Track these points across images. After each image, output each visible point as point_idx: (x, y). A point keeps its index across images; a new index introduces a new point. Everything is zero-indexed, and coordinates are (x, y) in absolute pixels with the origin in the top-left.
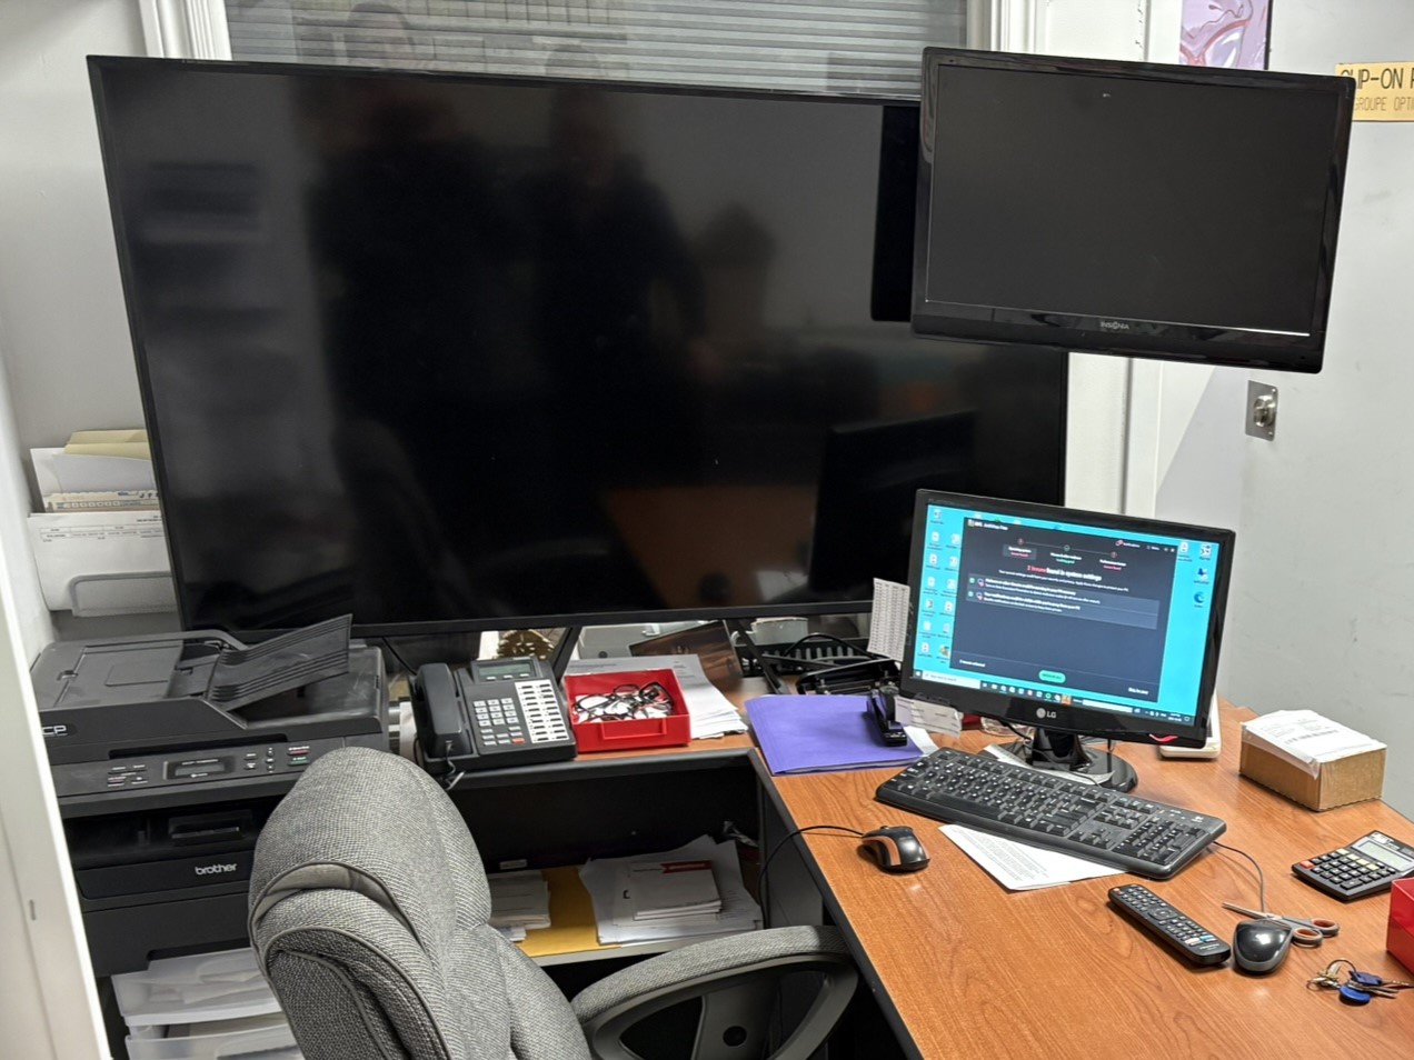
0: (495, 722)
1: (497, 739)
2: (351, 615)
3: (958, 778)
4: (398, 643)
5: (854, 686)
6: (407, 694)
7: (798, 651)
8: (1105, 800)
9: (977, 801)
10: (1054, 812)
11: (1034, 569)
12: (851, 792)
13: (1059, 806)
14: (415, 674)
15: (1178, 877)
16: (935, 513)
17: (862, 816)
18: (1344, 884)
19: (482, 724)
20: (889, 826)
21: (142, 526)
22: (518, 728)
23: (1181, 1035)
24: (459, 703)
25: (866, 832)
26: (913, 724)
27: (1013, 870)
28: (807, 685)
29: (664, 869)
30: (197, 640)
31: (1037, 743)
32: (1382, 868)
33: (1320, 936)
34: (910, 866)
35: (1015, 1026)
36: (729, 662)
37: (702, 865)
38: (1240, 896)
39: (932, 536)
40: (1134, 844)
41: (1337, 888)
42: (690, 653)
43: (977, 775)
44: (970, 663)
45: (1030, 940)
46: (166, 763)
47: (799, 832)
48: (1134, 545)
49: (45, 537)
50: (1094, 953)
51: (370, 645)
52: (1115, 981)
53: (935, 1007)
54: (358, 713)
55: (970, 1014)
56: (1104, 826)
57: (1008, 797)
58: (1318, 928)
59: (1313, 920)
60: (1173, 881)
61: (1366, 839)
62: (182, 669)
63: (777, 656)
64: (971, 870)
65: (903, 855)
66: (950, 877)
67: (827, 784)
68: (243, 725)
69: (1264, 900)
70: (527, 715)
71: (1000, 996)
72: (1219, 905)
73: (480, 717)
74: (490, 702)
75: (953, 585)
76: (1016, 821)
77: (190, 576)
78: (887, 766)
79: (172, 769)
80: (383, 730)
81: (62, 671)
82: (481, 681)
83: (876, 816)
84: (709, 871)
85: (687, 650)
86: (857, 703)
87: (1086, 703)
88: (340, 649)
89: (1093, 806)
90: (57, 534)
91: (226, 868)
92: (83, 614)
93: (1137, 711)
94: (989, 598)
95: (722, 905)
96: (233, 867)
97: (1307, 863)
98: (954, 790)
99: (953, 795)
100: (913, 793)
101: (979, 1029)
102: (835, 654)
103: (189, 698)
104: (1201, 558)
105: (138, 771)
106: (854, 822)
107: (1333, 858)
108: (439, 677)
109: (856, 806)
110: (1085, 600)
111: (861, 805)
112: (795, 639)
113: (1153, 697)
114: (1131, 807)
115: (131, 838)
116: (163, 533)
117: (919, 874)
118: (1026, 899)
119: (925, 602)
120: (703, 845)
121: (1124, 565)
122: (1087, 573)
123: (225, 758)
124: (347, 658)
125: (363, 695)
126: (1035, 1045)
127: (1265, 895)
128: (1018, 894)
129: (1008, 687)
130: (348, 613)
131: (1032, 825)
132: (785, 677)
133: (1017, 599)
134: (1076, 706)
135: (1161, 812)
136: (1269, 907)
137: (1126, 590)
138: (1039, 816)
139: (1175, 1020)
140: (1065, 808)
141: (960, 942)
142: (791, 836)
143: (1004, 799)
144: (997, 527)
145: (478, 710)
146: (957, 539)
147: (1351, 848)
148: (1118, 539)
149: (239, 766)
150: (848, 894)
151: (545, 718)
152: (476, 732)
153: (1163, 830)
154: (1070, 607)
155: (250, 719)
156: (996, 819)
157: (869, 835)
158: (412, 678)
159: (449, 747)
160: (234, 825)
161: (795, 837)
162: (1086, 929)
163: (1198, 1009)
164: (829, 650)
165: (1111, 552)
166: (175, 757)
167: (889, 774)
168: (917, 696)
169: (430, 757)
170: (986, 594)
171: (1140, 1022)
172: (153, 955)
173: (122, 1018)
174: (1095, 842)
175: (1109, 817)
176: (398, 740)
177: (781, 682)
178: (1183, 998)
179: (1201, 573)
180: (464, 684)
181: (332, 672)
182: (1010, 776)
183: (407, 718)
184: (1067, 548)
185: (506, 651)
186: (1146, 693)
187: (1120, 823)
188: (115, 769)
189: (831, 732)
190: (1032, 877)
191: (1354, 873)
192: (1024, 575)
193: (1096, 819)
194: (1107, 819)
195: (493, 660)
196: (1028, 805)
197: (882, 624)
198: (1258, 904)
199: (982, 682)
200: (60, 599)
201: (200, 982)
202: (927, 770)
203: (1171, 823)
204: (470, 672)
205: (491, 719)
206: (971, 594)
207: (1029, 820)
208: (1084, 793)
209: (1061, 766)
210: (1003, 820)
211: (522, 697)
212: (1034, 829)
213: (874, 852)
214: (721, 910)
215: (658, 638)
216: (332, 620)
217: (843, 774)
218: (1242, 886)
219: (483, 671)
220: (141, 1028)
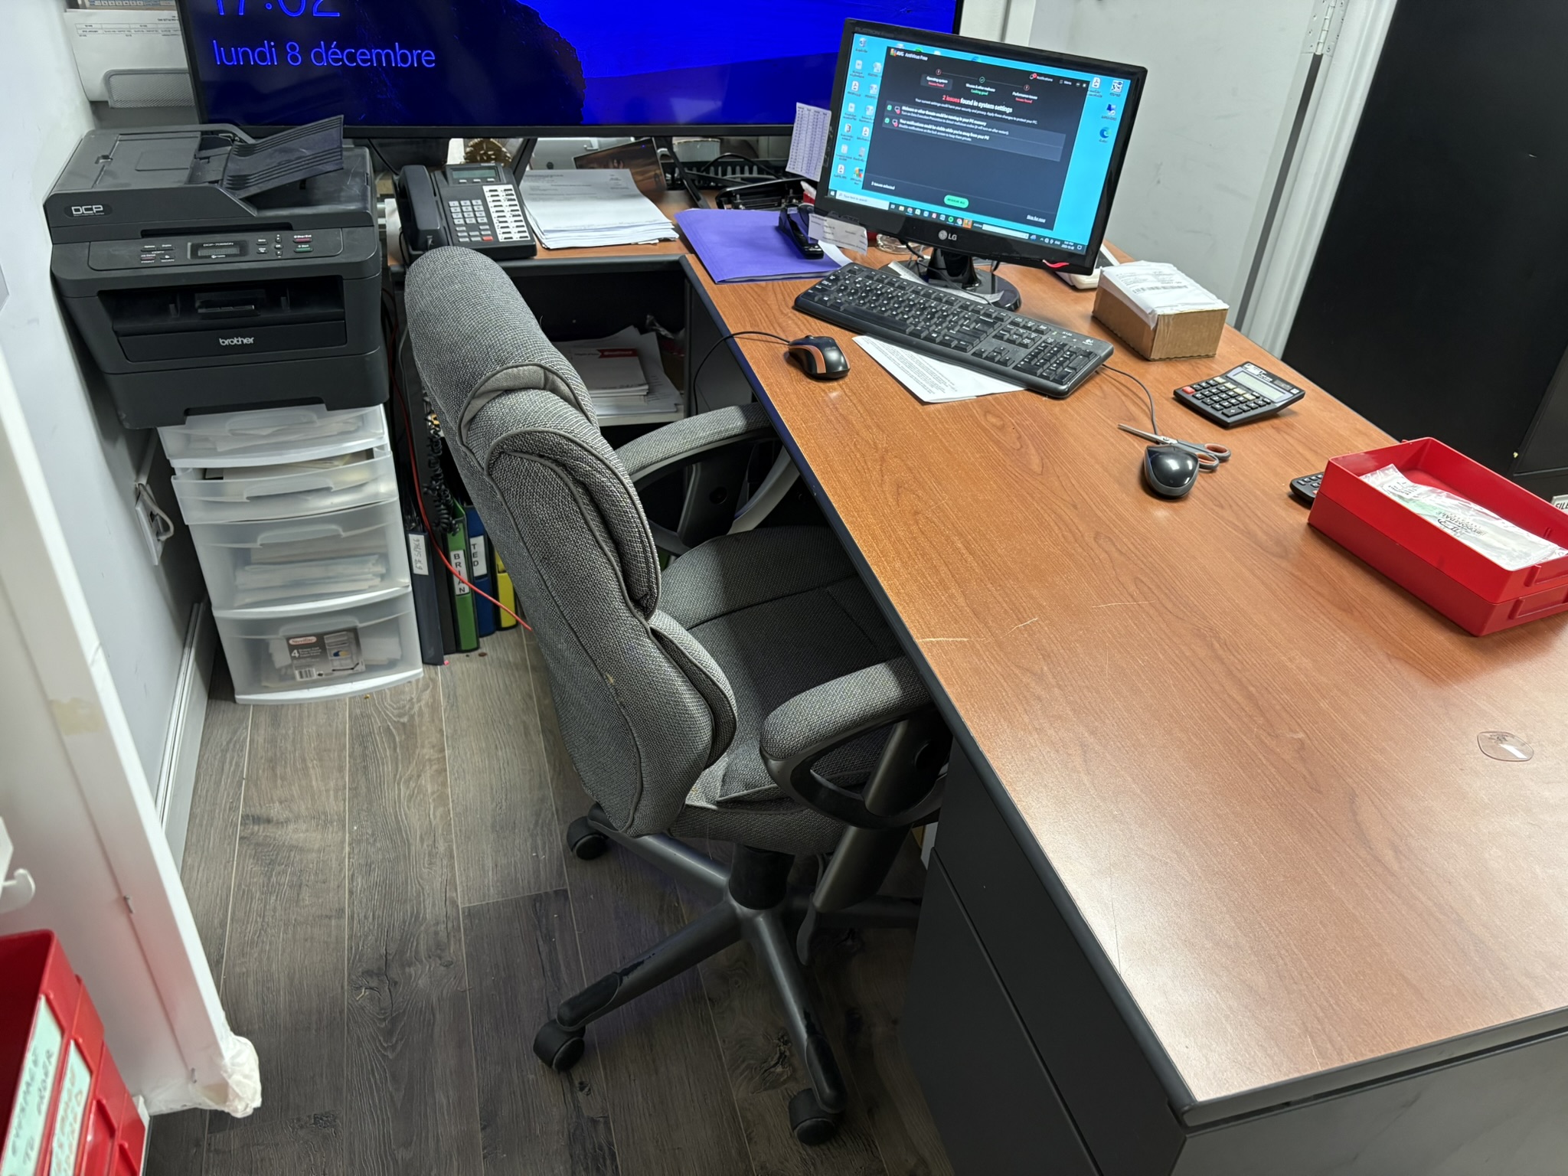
0: (468, 221)
1: (469, 236)
2: (342, 116)
3: (867, 292)
4: (381, 145)
5: (764, 202)
6: (391, 191)
7: (712, 168)
8: (1002, 320)
9: (886, 315)
10: (957, 329)
11: (948, 99)
12: (771, 300)
13: (960, 323)
14: (397, 174)
15: (1072, 396)
16: (860, 40)
17: (784, 324)
18: (1225, 411)
19: (456, 221)
20: (813, 335)
21: (162, 26)
22: (488, 227)
23: (1103, 556)
24: (437, 202)
25: (791, 339)
26: (825, 239)
27: (924, 383)
28: (725, 199)
29: (600, 354)
30: (212, 132)
31: (933, 262)
32: (1258, 398)
33: (1216, 462)
34: (833, 375)
35: (948, 538)
36: (656, 176)
37: (630, 352)
38: (1132, 418)
39: (856, 64)
40: (1033, 363)
41: (1218, 414)
42: (624, 167)
43: (883, 291)
44: (881, 185)
45: (949, 452)
46: (189, 244)
47: (732, 336)
48: (1046, 79)
49: (80, 32)
50: (1009, 468)
51: (357, 145)
52: (1033, 498)
53: (874, 515)
54: (352, 207)
55: (905, 524)
56: (1003, 345)
57: (913, 312)
58: (1213, 454)
59: (1206, 445)
60: (1068, 400)
61: (1240, 369)
62: (201, 159)
63: (695, 172)
64: (886, 381)
65: (829, 364)
66: (868, 386)
67: (751, 291)
68: (254, 213)
69: (1156, 423)
70: (494, 215)
71: (930, 507)
72: (1116, 426)
73: (454, 216)
74: (462, 203)
75: (871, 111)
76: (923, 335)
77: (206, 75)
78: (804, 279)
79: (195, 249)
80: (375, 224)
81: (100, 156)
82: (454, 183)
83: (796, 324)
84: (637, 358)
85: (622, 164)
86: (771, 218)
87: (985, 228)
88: (335, 146)
89: (991, 325)
90: (89, 30)
91: (245, 341)
92: (118, 105)
93: (1033, 237)
94: (904, 124)
95: (649, 389)
96: (251, 340)
97: (1189, 389)
98: (864, 304)
99: (864, 308)
100: (828, 304)
101: (915, 538)
102: (742, 172)
103: (207, 184)
104: (1112, 94)
105: (165, 250)
106: (778, 329)
107: (1212, 386)
108: (418, 175)
109: (777, 314)
110: (995, 130)
111: (782, 313)
112: (712, 158)
113: (1049, 225)
114: (1025, 327)
115: (163, 310)
116: (180, 33)
117: (841, 382)
118: (939, 411)
119: (844, 126)
120: (630, 335)
121: (1036, 98)
122: (999, 105)
123: (239, 242)
124: (341, 155)
125: (356, 190)
126: (970, 558)
127: (1155, 419)
128: (931, 406)
129: (914, 209)
130: (340, 114)
131: (938, 340)
132: (702, 191)
133: (930, 127)
134: (976, 230)
135: (1055, 333)
136: (1160, 430)
137: (1035, 122)
138: (943, 333)
139: (1095, 539)
140: (966, 326)
141: (887, 451)
142: (725, 339)
143: (910, 315)
144: (918, 57)
145: (453, 210)
146: (879, 67)
147: (1225, 376)
148: (1033, 73)
149: (251, 248)
150: (782, 398)
151: (510, 219)
152: (452, 231)
153: (1058, 351)
154: (980, 137)
155: (259, 208)
156: (904, 332)
157: (796, 343)
158: (396, 178)
159: (430, 242)
160: (251, 304)
161: (729, 340)
162: (997, 443)
163: (1114, 529)
164: (738, 169)
165: (1024, 85)
166: (199, 239)
167: (805, 286)
168: (829, 214)
169: (414, 249)
170: (901, 121)
171: (1063, 540)
172: (188, 412)
173: (168, 461)
174: (997, 359)
175: (1007, 336)
176: (385, 232)
177: (701, 196)
178: (1099, 518)
179: (1110, 108)
180: (440, 185)
181: (329, 167)
182: (913, 292)
183: (392, 212)
184: (982, 80)
185: (471, 158)
186: (1044, 221)
187: (1017, 342)
188: (146, 247)
189: (752, 243)
190: (943, 390)
191: (1233, 401)
192: (939, 105)
193: (995, 337)
194: (1006, 338)
195: (460, 165)
196: (933, 321)
197: (801, 145)
198: (1150, 426)
199: (891, 204)
200: (98, 91)
201: (230, 435)
202: (839, 284)
203: (1064, 345)
204: (445, 174)
205: (464, 218)
206: (887, 120)
207: (934, 335)
208: (982, 312)
209: (955, 284)
210: (911, 334)
211: (489, 199)
212: (939, 344)
213: (801, 358)
214: (648, 393)
215: (596, 152)
216: (327, 120)
217: (763, 284)
218: (1133, 408)
219: (456, 175)
220: (184, 470)
